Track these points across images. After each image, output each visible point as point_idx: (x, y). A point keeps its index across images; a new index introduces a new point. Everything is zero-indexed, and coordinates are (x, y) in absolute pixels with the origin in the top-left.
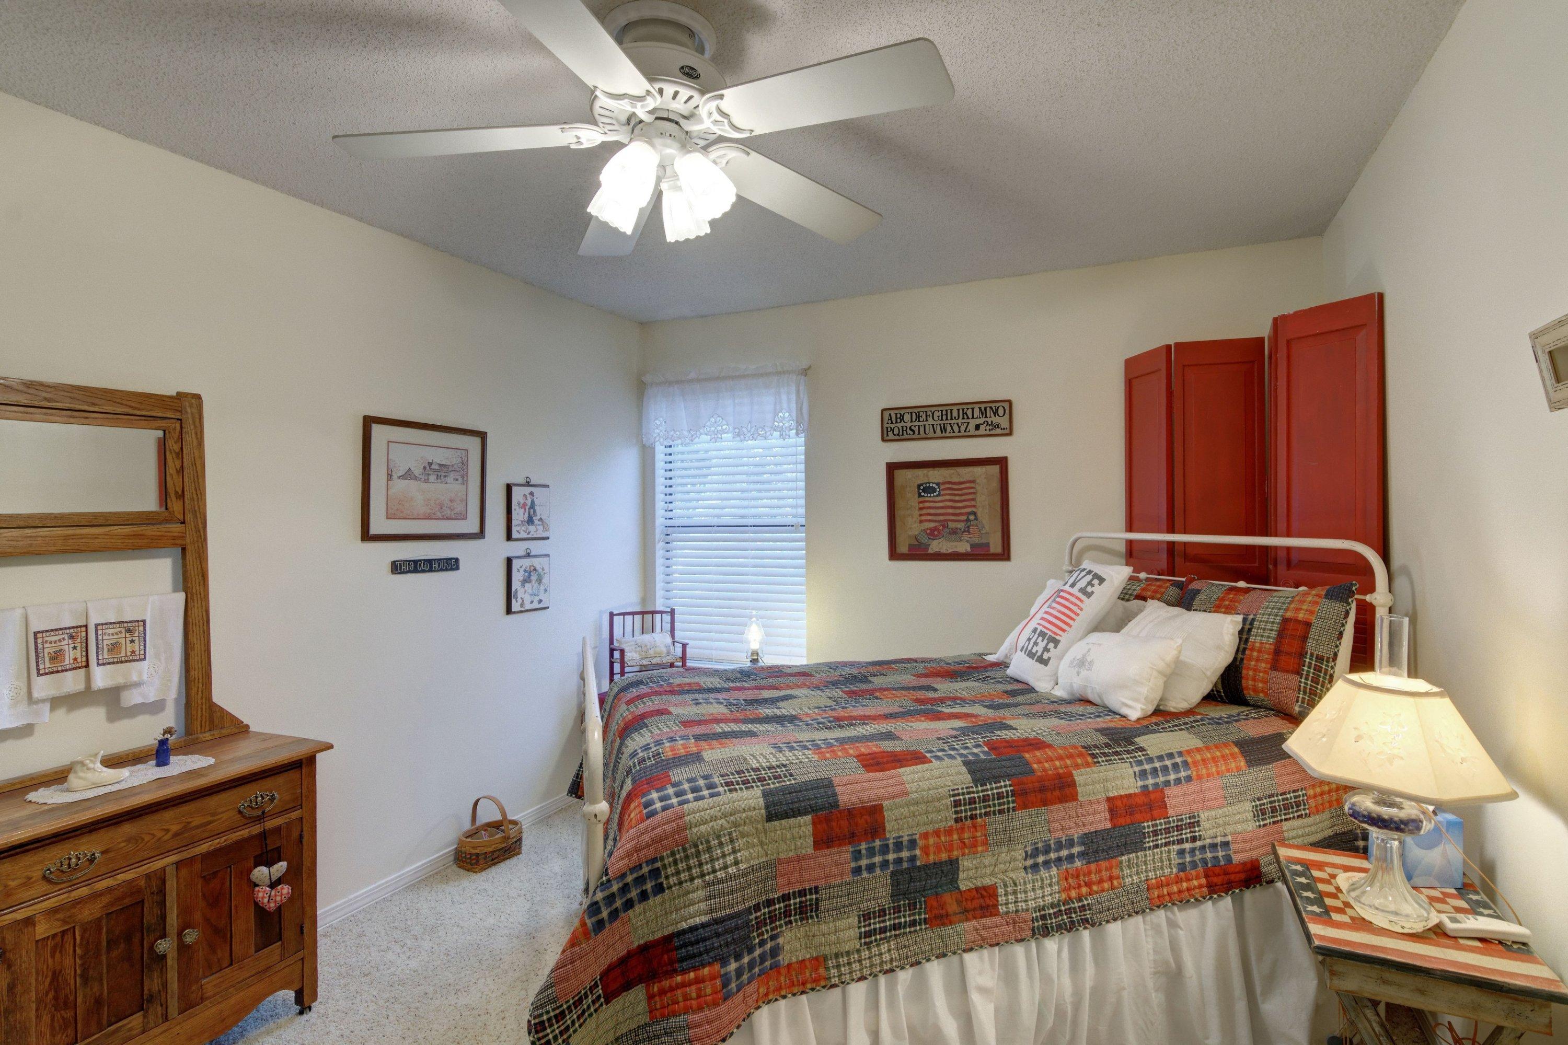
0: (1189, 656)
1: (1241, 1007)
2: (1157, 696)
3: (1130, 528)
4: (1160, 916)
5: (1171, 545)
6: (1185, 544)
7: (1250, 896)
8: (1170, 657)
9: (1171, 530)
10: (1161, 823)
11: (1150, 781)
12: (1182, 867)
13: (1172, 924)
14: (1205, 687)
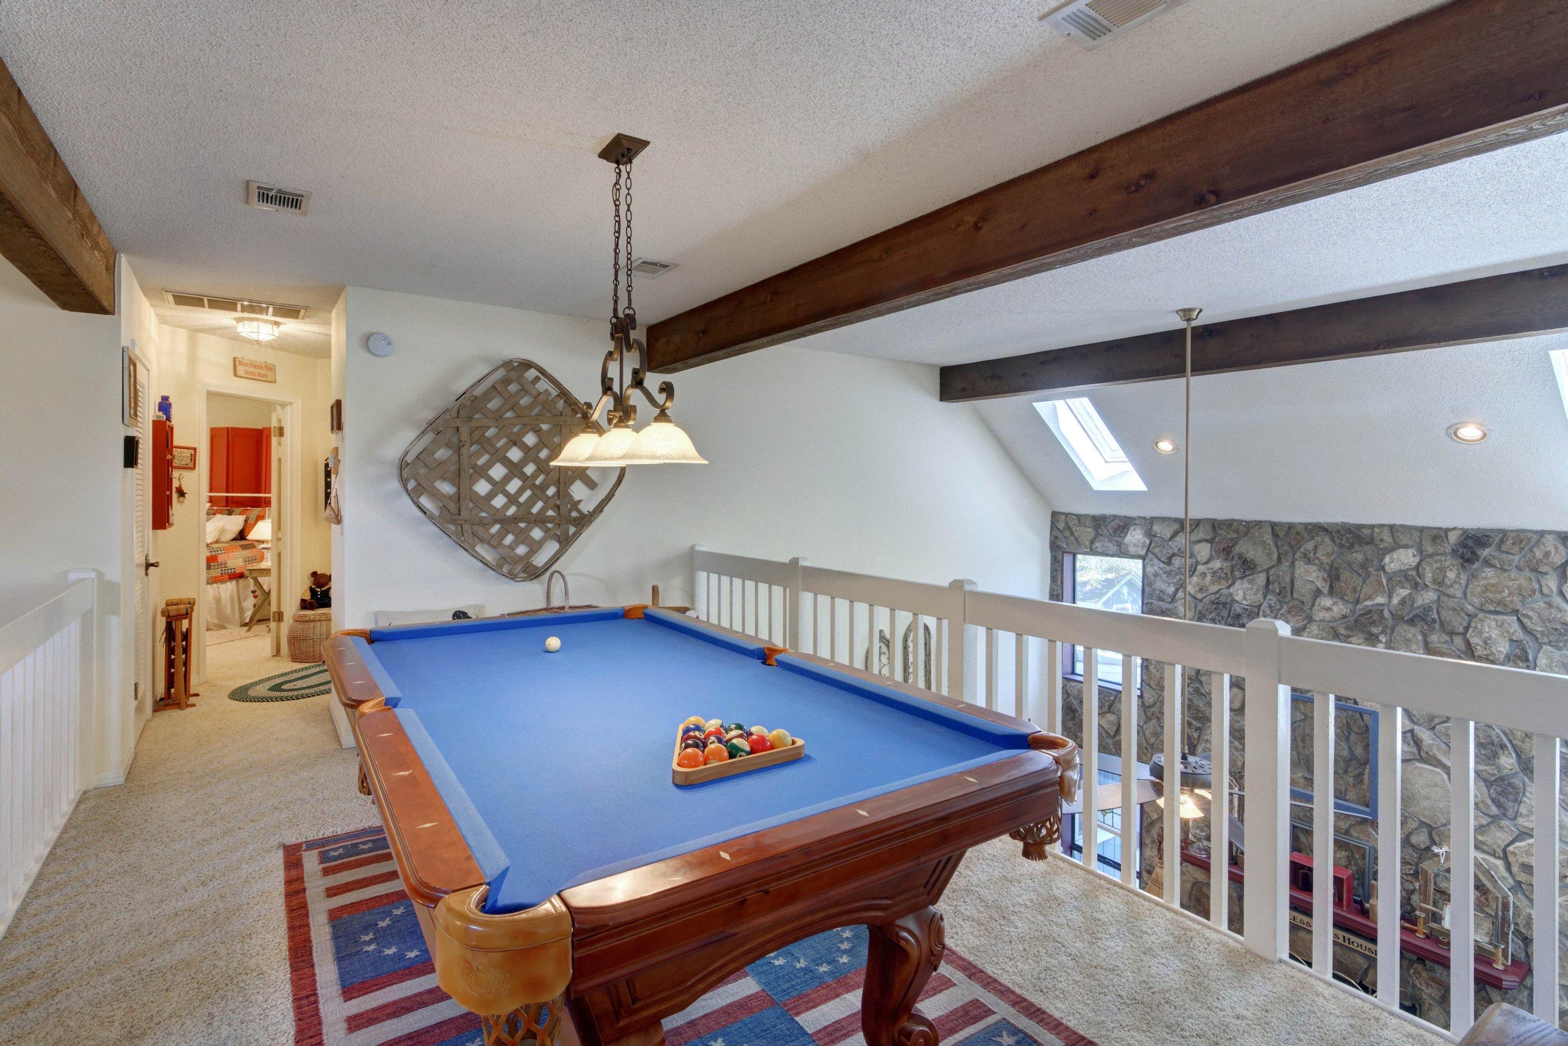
0: (227, 527)
1: (236, 604)
2: (217, 537)
3: (211, 491)
4: (215, 585)
5: (227, 498)
6: (232, 497)
7: (241, 581)
8: (221, 525)
9: (227, 492)
10: (216, 564)
11: (213, 553)
12: (222, 574)
13: (218, 588)
14: (233, 536)
